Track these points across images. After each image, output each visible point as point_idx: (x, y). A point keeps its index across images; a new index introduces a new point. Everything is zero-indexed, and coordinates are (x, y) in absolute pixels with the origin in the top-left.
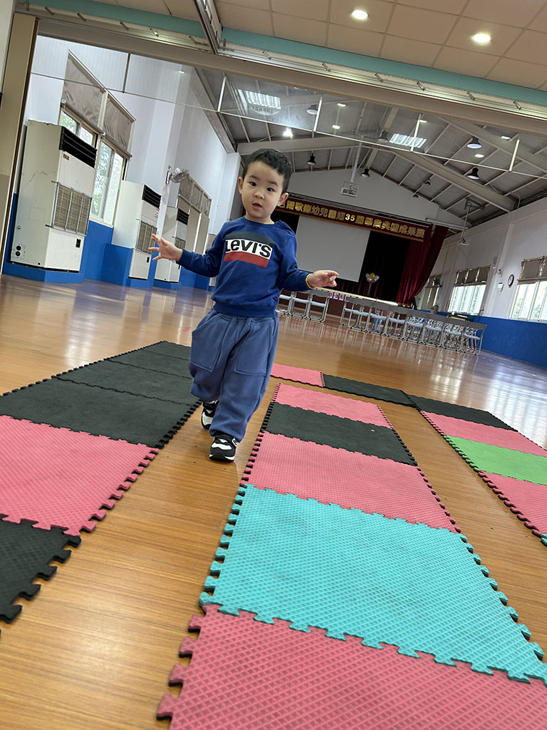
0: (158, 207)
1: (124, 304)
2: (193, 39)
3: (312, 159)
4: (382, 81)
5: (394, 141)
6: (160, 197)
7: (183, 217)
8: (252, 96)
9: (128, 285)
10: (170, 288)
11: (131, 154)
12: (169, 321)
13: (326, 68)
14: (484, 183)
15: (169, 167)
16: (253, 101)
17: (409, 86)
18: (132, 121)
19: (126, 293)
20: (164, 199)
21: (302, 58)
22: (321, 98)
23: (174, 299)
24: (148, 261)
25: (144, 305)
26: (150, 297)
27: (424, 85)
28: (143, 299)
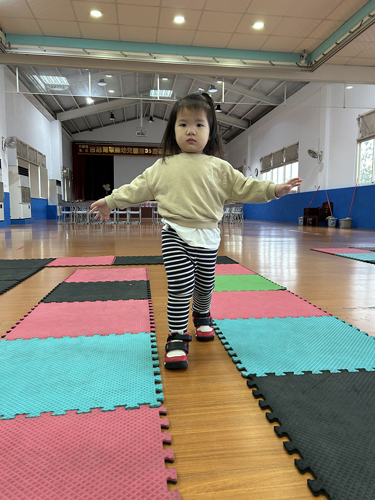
3: (112, 116)
4: (126, 56)
5: (153, 94)
7: (23, 171)
8: (46, 79)
10: (25, 223)
12: (28, 246)
13: (86, 52)
14: (226, 113)
15: (3, 138)
16: (48, 82)
17: (144, 56)
20: (4, 161)
21: (68, 47)
22: (89, 73)
23: (31, 230)
26: (11, 232)
27: (154, 55)
28: (4, 234)
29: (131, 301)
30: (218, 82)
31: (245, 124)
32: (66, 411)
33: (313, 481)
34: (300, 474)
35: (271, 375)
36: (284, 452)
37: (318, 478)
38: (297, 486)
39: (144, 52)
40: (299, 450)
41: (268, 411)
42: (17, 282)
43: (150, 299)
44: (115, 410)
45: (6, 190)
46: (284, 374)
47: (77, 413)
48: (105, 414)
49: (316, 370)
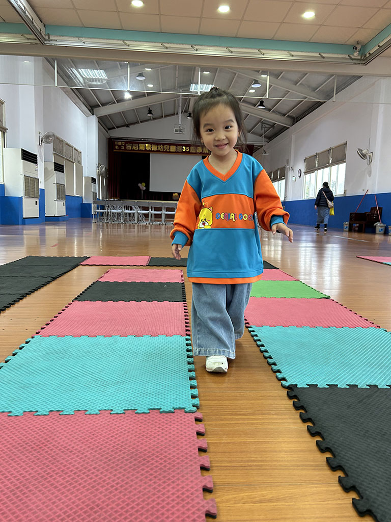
0: (36, 163)
1: (23, 237)
2: (25, 37)
3: (150, 112)
4: (167, 48)
5: (193, 89)
6: (36, 156)
7: (59, 168)
8: (84, 72)
9: (24, 223)
10: (59, 221)
11: (7, 127)
12: (62, 243)
13: (126, 44)
14: (269, 110)
15: (40, 133)
16: (86, 76)
17: (185, 48)
18: (3, 103)
19: (23, 230)
20: (40, 157)
21: (107, 39)
22: (129, 66)
23: (65, 227)
24: (36, 204)
25: (40, 235)
26: (45, 229)
27: (196, 47)
28: (38, 231)
29: (166, 303)
30: (262, 76)
31: (289, 121)
32: (99, 410)
33: (359, 500)
34: (344, 492)
35: (313, 387)
36: (326, 468)
37: (365, 497)
38: (341, 504)
39: (186, 44)
40: (344, 467)
41: (310, 424)
42: (52, 279)
43: (185, 301)
44: (149, 413)
45: (41, 186)
46: (327, 387)
47: (111, 414)
48: (139, 416)
49: (362, 384)
